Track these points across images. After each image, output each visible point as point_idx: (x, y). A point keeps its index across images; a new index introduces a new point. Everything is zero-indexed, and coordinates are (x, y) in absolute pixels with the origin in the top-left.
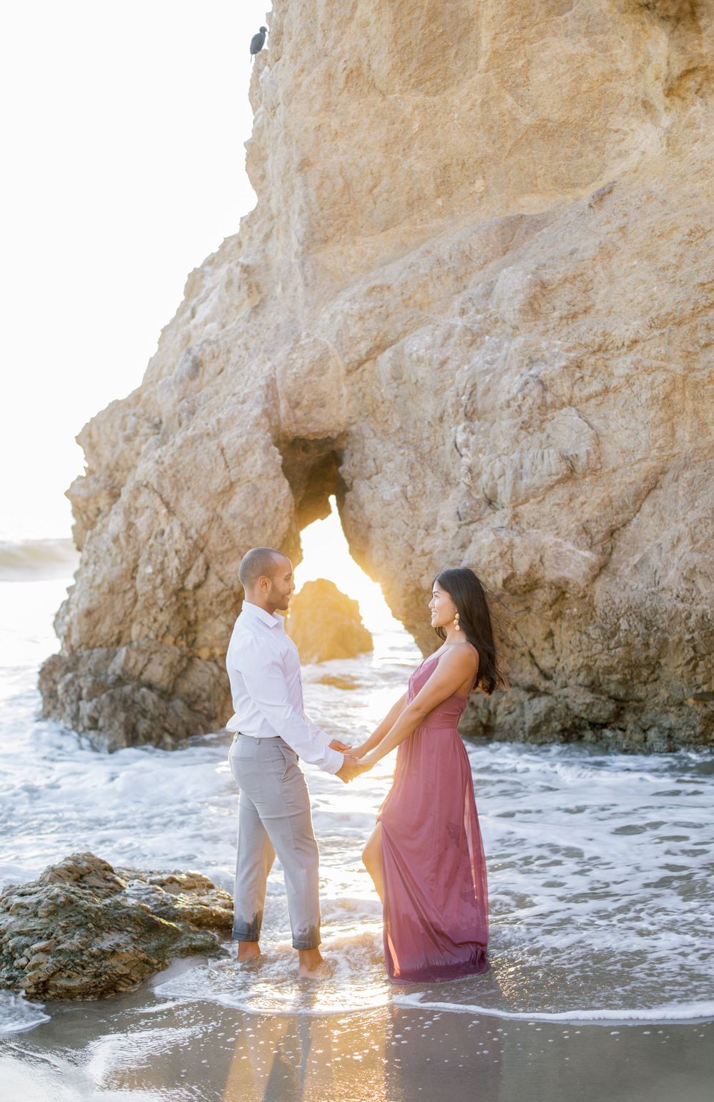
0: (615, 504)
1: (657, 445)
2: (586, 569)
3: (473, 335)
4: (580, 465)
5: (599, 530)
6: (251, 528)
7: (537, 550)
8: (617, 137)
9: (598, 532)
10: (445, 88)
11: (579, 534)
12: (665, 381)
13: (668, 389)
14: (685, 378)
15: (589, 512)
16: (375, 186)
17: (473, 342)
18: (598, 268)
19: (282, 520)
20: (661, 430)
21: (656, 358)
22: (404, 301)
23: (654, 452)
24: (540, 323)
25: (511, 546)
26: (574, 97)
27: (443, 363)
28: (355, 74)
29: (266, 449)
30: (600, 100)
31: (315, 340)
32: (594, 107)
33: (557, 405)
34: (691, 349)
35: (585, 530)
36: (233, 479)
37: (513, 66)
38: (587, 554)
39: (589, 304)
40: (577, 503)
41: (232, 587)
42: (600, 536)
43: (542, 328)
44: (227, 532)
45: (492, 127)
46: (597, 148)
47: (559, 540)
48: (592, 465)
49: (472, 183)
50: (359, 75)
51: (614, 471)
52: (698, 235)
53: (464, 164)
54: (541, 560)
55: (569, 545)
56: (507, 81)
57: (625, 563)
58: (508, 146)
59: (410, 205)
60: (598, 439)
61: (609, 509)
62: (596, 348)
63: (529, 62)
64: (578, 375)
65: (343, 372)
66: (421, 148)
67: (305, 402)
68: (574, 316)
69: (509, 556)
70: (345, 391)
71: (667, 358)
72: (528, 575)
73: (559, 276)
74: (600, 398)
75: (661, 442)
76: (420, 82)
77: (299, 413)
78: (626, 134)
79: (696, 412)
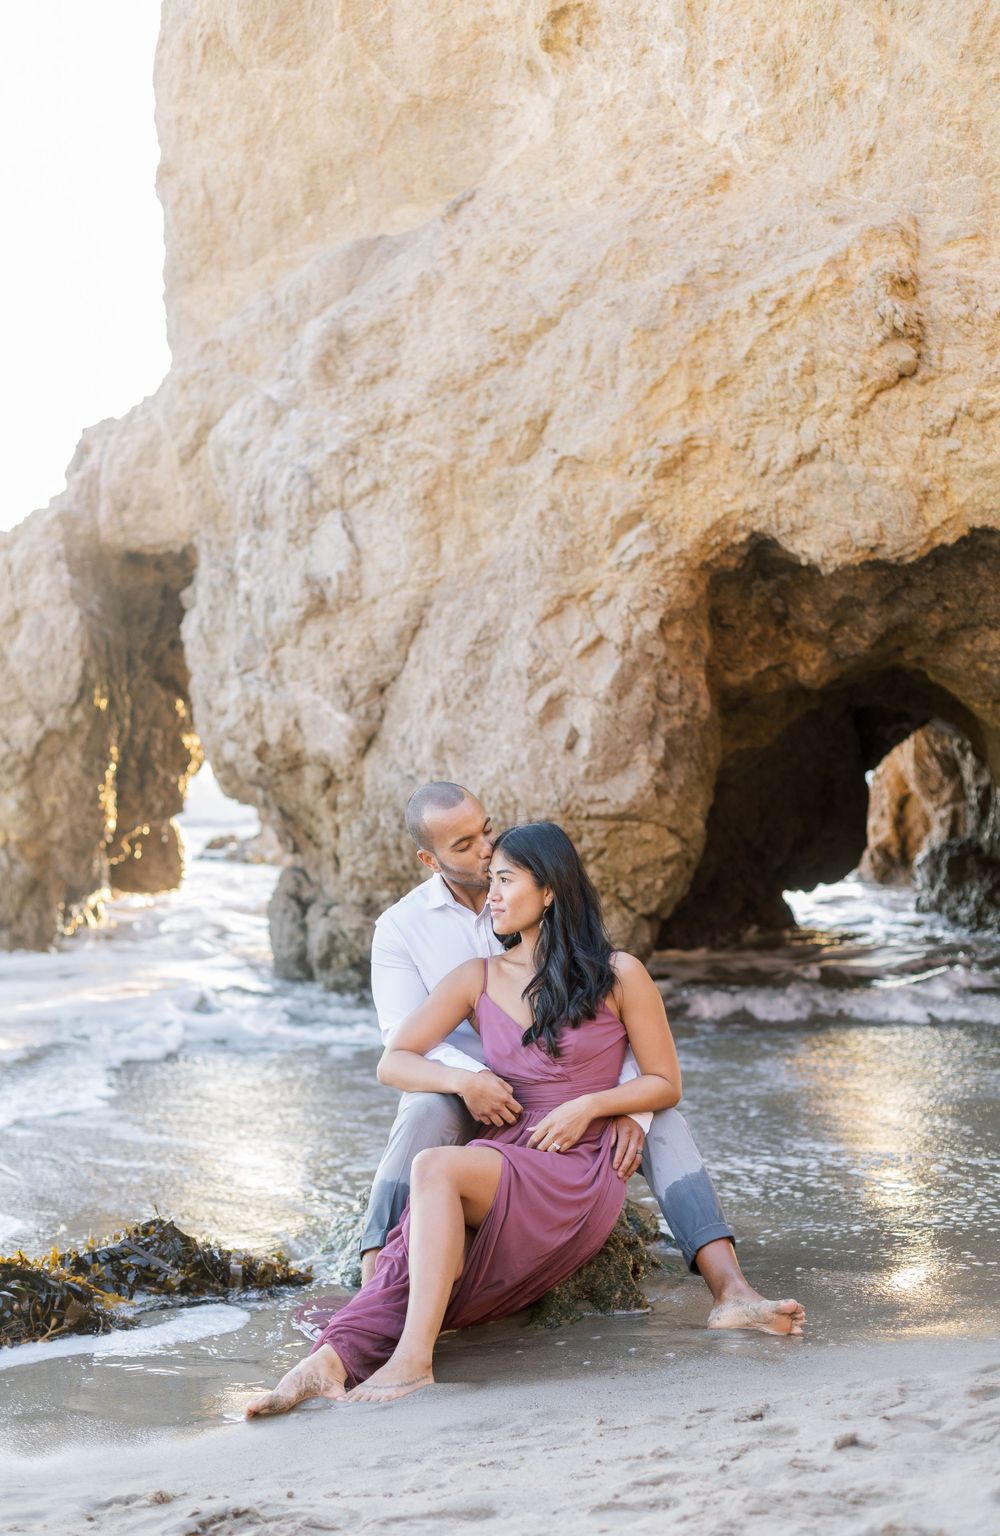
0: (380, 648)
1: (418, 565)
2: (344, 740)
3: (277, 409)
4: (331, 593)
5: (361, 685)
6: (38, 672)
7: (288, 713)
8: (502, 116)
9: (360, 688)
10: (307, 57)
11: (337, 689)
12: (426, 473)
13: (429, 484)
14: (452, 468)
15: (349, 659)
16: (239, 201)
17: (276, 420)
18: (414, 311)
19: (72, 662)
20: (419, 544)
21: (424, 440)
22: (229, 362)
23: (415, 576)
24: (334, 391)
25: (259, 705)
26: (443, 61)
27: (244, 449)
28: (213, 41)
29: (51, 566)
30: (477, 62)
31: (149, 418)
32: (472, 74)
33: (327, 506)
34: (465, 426)
35: (345, 685)
36: (18, 606)
37: (372, 19)
38: (342, 718)
39: (393, 362)
40: (333, 646)
41: (19, 752)
42: (362, 694)
43: (334, 399)
44: (12, 677)
45: (359, 110)
46: (483, 134)
47: (319, 698)
48: (345, 593)
49: (343, 192)
50: (218, 43)
51: (374, 601)
52: (522, 258)
53: (331, 165)
54: (297, 724)
55: (327, 707)
56: (368, 43)
57: (394, 730)
58: (381, 135)
59: (278, 225)
60: (357, 557)
61: (372, 655)
62: (375, 426)
63: (390, 13)
64: (350, 465)
65: (176, 462)
66: (285, 144)
67: (135, 503)
68: (374, 381)
69: (257, 719)
70: (182, 487)
71: (434, 440)
72: (283, 746)
73: (365, 324)
74: (371, 498)
75: (422, 561)
76: (277, 51)
77: (128, 517)
78: (514, 111)
79: (466, 518)
